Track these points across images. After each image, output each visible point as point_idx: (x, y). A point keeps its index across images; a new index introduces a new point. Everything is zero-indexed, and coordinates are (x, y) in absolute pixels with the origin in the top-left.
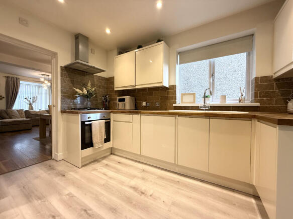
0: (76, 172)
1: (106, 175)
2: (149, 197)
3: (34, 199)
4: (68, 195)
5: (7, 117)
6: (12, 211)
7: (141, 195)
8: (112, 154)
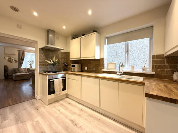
0: (45, 108)
1: (59, 111)
2: (79, 128)
3: (20, 122)
4: (36, 121)
5: (18, 72)
6: (8, 128)
7: (75, 126)
8: (67, 97)
